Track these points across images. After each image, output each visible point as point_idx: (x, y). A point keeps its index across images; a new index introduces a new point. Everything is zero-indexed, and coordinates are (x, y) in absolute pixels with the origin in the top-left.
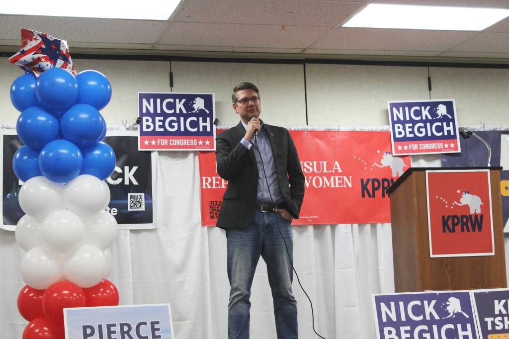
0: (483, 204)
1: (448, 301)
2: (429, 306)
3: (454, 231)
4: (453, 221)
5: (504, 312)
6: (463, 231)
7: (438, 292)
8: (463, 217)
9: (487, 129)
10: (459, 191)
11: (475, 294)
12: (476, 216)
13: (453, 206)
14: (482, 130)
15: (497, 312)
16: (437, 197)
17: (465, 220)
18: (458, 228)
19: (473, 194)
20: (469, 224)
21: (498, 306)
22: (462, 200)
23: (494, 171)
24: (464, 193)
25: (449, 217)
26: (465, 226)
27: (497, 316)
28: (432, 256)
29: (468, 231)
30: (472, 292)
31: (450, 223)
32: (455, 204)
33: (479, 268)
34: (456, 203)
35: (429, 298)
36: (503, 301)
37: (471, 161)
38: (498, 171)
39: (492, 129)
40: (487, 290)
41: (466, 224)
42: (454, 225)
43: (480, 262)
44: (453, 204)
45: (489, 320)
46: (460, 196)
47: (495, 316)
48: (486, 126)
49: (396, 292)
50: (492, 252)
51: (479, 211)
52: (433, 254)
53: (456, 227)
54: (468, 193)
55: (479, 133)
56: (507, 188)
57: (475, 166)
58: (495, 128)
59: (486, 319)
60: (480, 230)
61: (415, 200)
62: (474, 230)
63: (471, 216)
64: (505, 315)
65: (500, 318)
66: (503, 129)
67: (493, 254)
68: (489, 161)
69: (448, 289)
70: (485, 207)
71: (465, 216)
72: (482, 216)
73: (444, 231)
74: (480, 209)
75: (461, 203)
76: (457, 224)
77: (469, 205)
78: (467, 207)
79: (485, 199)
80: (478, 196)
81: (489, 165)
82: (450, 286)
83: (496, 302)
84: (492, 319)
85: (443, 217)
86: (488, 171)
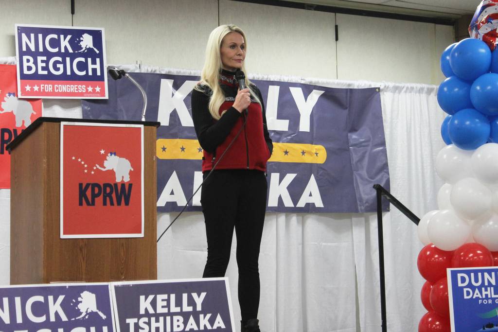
0: (132, 170)
1: (80, 296)
2: (54, 303)
3: (93, 204)
4: (93, 190)
5: (151, 311)
6: (105, 204)
7: (67, 284)
8: (106, 185)
9: (143, 71)
10: (102, 152)
11: (116, 288)
12: (123, 185)
13: (94, 170)
14: (137, 71)
15: (142, 312)
16: (74, 158)
17: (108, 190)
18: (99, 200)
19: (121, 156)
20: (114, 195)
21: (145, 304)
22: (106, 164)
23: (150, 127)
24: (109, 154)
25: (88, 185)
26: (108, 198)
27: (143, 316)
28: (63, 236)
29: (112, 204)
30: (112, 285)
31: (89, 193)
32: (97, 169)
33: (122, 254)
34: (98, 166)
35: (56, 292)
36: (151, 297)
37: (121, 110)
38: (154, 128)
39: (149, 71)
40: (131, 283)
41: (110, 195)
42: (94, 196)
43: (124, 245)
44: (95, 168)
45: (131, 321)
46: (104, 158)
47: (140, 317)
48: (142, 67)
49: (12, 283)
50: (140, 232)
51: (127, 179)
52: (64, 233)
53: (96, 199)
54: (115, 154)
55: (134, 75)
56: (164, 149)
57: (125, 119)
58: (154, 70)
59: (128, 321)
60: (127, 203)
61: (45, 160)
62: (119, 203)
63: (116, 185)
64: (152, 315)
65: (146, 319)
66: (163, 73)
67: (142, 235)
68: (144, 114)
69: (81, 280)
70: (135, 174)
71: (109, 185)
72: (130, 186)
73: (81, 204)
74: (129, 176)
75: (105, 168)
76: (98, 195)
77: (115, 170)
78: (112, 173)
79: (135, 164)
80: (127, 159)
81: (143, 120)
82: (84, 277)
83: (142, 298)
84: (135, 320)
85: (81, 185)
86: (142, 126)
